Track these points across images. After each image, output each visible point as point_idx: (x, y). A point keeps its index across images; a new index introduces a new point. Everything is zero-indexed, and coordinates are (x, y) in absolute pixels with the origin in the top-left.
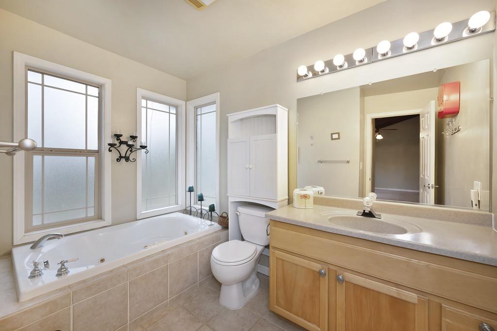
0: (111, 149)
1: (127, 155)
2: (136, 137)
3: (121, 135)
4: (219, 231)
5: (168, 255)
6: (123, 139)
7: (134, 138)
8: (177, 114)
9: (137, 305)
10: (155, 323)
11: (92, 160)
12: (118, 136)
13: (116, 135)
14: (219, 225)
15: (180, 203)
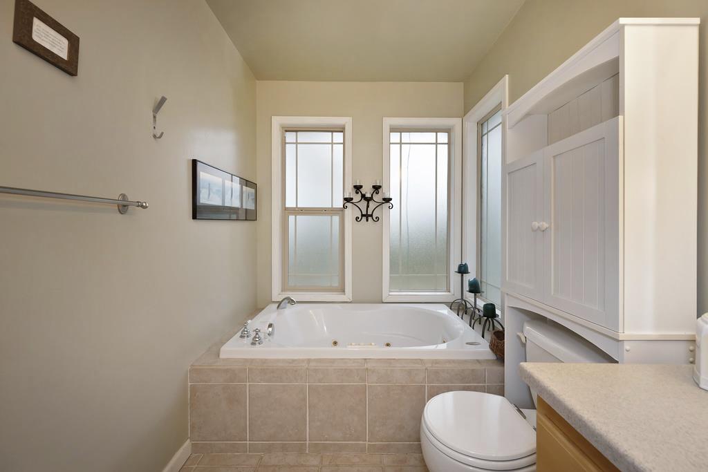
0: (346, 205)
1: (370, 213)
2: (380, 187)
3: (361, 187)
4: (487, 361)
5: (367, 369)
6: (363, 191)
7: (377, 188)
8: (449, 144)
9: (318, 424)
10: (337, 465)
11: (336, 219)
12: (358, 188)
13: (355, 187)
14: (489, 349)
15: (452, 289)
